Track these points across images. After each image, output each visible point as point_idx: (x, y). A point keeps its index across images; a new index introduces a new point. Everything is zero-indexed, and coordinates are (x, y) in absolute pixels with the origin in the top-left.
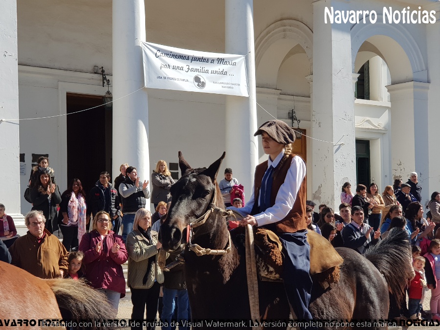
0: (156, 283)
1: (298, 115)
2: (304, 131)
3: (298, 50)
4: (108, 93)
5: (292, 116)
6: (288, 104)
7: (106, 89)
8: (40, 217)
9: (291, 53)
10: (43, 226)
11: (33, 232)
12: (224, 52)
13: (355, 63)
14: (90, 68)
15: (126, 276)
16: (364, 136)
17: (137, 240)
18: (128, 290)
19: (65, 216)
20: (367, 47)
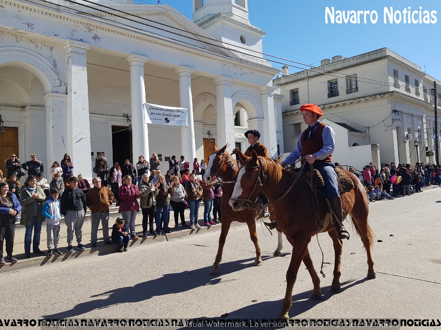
0: (153, 205)
1: (211, 133)
2: (214, 139)
3: (210, 106)
4: (130, 125)
5: (209, 133)
6: (207, 129)
7: (129, 123)
8: (99, 179)
9: (208, 107)
10: (100, 183)
11: (96, 186)
12: (179, 106)
13: (234, 111)
14: (122, 115)
15: (139, 203)
16: (238, 141)
17: (143, 187)
18: (140, 209)
19: (112, 179)
20: (238, 105)
